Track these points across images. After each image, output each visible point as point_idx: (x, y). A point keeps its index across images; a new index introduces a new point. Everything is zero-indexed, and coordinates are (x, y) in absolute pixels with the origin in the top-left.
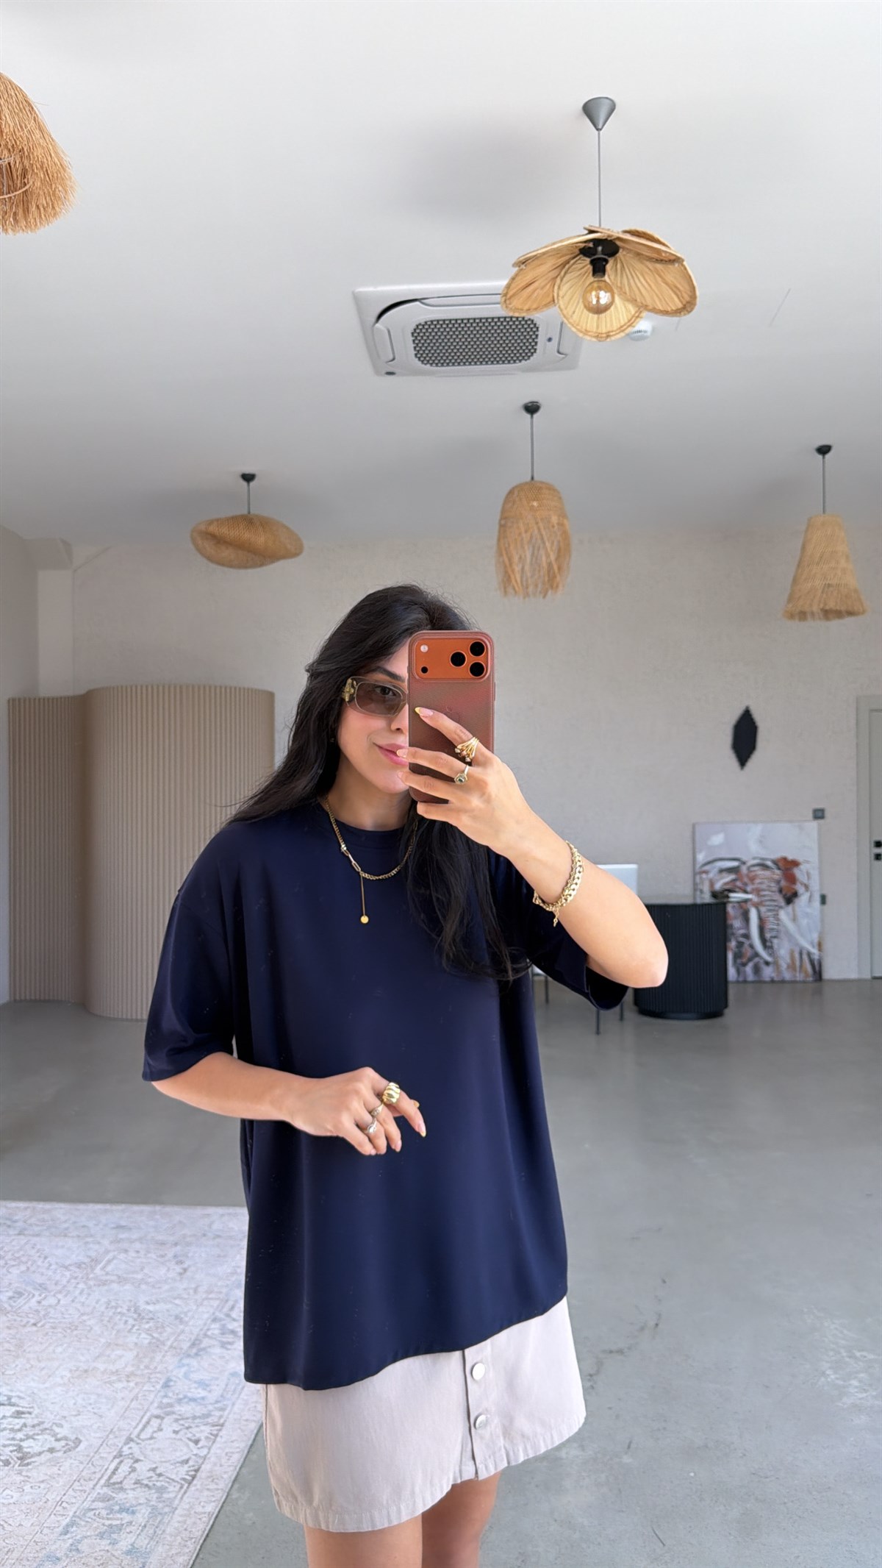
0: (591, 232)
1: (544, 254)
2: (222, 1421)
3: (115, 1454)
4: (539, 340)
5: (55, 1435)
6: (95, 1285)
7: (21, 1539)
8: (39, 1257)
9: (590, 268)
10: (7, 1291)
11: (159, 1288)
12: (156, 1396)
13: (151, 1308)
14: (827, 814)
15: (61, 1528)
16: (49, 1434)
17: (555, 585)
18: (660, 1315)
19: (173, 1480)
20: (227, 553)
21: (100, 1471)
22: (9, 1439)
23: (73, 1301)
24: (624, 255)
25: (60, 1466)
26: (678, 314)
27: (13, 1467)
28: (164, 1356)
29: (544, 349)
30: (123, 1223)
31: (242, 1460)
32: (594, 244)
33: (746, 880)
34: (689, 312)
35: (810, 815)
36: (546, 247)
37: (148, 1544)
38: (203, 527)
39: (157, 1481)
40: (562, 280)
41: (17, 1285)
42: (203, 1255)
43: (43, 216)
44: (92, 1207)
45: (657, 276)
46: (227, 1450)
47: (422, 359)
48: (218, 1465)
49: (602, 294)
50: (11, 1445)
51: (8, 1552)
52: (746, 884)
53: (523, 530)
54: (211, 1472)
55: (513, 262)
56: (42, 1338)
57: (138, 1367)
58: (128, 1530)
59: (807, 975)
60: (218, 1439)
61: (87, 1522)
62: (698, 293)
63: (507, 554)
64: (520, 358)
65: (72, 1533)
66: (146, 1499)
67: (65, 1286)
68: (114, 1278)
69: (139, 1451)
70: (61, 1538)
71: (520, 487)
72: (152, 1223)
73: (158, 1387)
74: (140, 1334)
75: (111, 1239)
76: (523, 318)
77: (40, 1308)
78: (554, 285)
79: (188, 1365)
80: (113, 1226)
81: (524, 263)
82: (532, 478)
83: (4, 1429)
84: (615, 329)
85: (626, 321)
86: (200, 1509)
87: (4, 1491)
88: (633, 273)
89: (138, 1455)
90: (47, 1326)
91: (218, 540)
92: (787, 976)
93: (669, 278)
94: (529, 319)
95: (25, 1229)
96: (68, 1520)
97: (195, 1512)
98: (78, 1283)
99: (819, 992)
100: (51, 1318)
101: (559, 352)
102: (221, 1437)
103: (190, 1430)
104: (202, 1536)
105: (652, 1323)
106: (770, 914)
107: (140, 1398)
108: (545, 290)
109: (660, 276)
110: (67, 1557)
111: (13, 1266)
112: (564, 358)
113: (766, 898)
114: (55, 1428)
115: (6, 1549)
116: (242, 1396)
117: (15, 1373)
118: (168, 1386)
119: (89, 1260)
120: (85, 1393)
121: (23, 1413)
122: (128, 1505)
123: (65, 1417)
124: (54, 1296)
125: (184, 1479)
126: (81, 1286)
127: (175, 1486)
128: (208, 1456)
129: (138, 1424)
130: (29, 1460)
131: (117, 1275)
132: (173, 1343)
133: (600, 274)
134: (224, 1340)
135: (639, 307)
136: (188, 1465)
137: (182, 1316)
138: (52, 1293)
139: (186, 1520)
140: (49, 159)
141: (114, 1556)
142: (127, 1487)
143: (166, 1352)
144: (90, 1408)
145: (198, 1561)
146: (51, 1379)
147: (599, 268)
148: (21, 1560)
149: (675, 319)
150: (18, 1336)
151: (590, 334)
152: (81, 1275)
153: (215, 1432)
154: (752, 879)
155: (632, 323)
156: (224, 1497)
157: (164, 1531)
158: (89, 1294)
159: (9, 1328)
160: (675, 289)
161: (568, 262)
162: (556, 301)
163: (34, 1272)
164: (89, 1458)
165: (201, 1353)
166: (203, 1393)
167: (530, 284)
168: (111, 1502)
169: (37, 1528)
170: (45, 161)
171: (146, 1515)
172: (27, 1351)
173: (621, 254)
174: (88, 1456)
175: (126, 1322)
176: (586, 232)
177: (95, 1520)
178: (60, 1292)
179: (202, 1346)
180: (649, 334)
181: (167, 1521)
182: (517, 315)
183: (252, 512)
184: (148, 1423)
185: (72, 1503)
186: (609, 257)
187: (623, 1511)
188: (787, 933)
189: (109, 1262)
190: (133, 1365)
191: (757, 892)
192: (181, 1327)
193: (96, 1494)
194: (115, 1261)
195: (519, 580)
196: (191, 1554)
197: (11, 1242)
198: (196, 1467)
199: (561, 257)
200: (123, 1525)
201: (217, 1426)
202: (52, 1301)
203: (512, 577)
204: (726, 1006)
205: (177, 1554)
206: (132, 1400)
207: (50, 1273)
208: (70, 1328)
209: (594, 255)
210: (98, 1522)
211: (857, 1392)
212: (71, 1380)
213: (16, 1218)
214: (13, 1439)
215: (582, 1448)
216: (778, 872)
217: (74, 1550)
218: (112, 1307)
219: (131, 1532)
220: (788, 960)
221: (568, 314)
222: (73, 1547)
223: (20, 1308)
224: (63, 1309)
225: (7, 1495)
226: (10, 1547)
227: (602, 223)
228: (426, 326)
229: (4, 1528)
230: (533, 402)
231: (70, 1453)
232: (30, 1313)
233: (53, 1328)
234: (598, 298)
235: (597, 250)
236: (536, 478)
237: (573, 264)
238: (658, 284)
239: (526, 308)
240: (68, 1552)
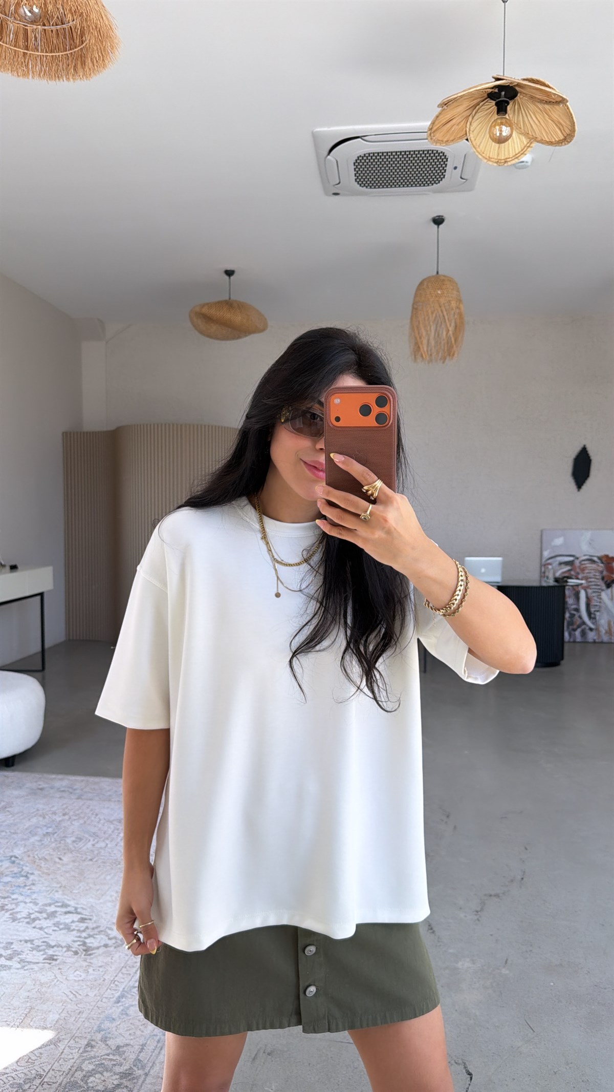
0: (498, 79)
1: (461, 97)
4: (447, 168)
5: (108, 935)
7: (88, 1004)
8: (92, 814)
9: (496, 108)
10: (71, 837)
15: (115, 999)
16: (104, 934)
17: (452, 354)
18: (524, 872)
20: (214, 328)
22: (77, 937)
23: (116, 845)
24: (520, 98)
25: (112, 957)
26: (560, 144)
27: (81, 956)
29: (451, 175)
32: (499, 90)
33: (579, 570)
34: (569, 142)
36: (463, 91)
38: (197, 309)
40: (473, 118)
41: (77, 833)
43: (96, 67)
45: (545, 115)
47: (360, 183)
49: (504, 128)
50: (78, 941)
51: (80, 1013)
52: (579, 573)
53: (430, 311)
55: (439, 103)
56: (97, 870)
61: (133, 995)
62: (576, 127)
63: (417, 328)
64: (433, 182)
65: (123, 1002)
67: (110, 835)
70: (116, 1005)
71: (428, 279)
76: (437, 151)
77: (94, 849)
78: (467, 121)
81: (446, 104)
82: (438, 273)
83: (74, 930)
84: (511, 157)
85: (520, 150)
87: (75, 971)
88: (525, 109)
90: (100, 861)
91: (208, 319)
92: (606, 638)
93: (555, 116)
94: (442, 152)
95: (82, 795)
96: (119, 994)
98: (119, 833)
100: (102, 856)
101: (461, 178)
105: (519, 877)
106: (594, 594)
108: (460, 126)
109: (548, 114)
111: (75, 820)
112: (465, 182)
113: (594, 582)
114: (107, 930)
115: (78, 1011)
117: (79, 892)
121: (86, 919)
124: (104, 841)
130: (91, 952)
133: (503, 112)
135: (530, 139)
140: (102, 22)
146: (104, 897)
147: (502, 109)
148: (89, 1019)
150: (80, 867)
151: (492, 160)
154: (583, 570)
155: (525, 151)
159: (74, 861)
160: (558, 124)
161: (478, 104)
162: (468, 134)
163: (89, 824)
167: (448, 122)
169: (99, 998)
170: (98, 22)
172: (87, 877)
173: (518, 97)
176: (494, 80)
178: (107, 839)
180: (529, 164)
183: (232, 298)
185: (122, 982)
186: (510, 100)
187: (503, 1007)
188: (606, 607)
191: (586, 579)
195: (425, 349)
197: (73, 803)
199: (474, 100)
202: (102, 844)
203: (421, 347)
204: (563, 658)
207: (100, 826)
208: (115, 863)
209: (500, 98)
213: (75, 787)
214: (80, 937)
215: (476, 962)
216: (602, 565)
220: (607, 628)
221: (476, 144)
222: (124, 1012)
223: (80, 848)
224: (110, 850)
225: (78, 975)
226: (81, 1009)
227: (505, 73)
228: (365, 158)
229: (76, 997)
230: (439, 216)
231: (119, 948)
232: (87, 852)
233: (104, 863)
234: (501, 131)
235: (500, 94)
236: (440, 273)
237: (482, 106)
238: (546, 120)
239: (445, 140)
240: (120, 1015)
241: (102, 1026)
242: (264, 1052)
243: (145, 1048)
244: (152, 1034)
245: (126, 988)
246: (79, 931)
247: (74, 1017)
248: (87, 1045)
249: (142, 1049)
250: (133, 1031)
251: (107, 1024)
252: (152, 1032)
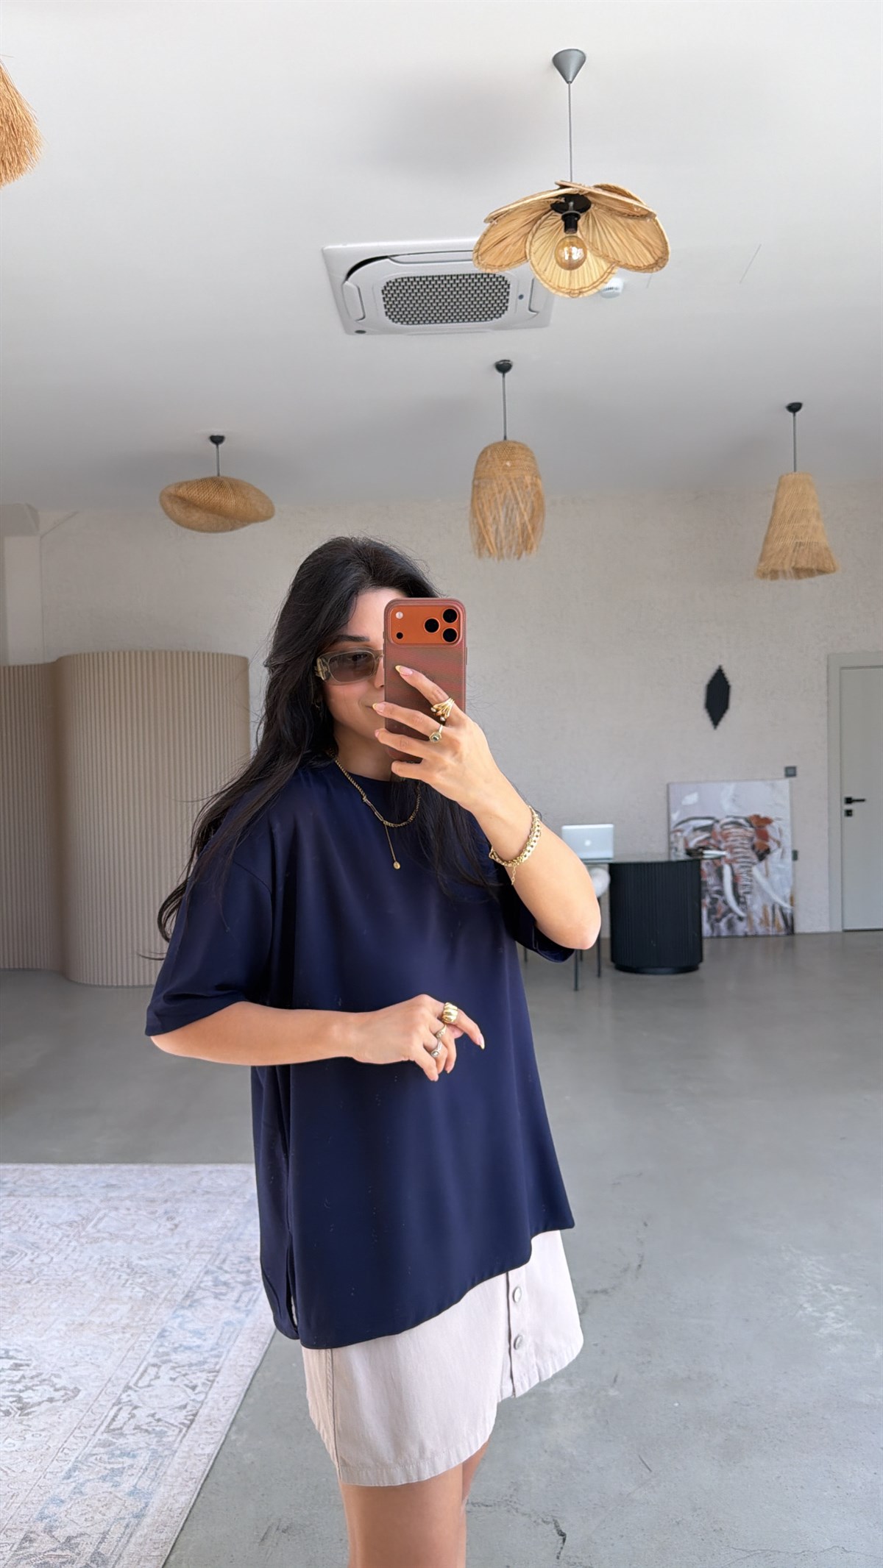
0: (563, 187)
1: (516, 209)
2: (218, 1367)
3: (113, 1401)
4: (510, 297)
5: (53, 1386)
6: (87, 1243)
7: (25, 1484)
8: (31, 1216)
9: (563, 223)
11: (152, 1244)
12: (152, 1346)
13: (143, 1263)
14: (799, 772)
15: (63, 1474)
16: (48, 1385)
17: (529, 546)
18: (642, 1257)
19: (172, 1425)
20: (196, 516)
21: (100, 1418)
22: (8, 1391)
23: (66, 1259)
24: (594, 211)
25: (60, 1415)
26: (651, 270)
27: (14, 1416)
28: (158, 1309)
29: (516, 306)
30: (113, 1182)
31: (239, 1403)
32: (565, 200)
33: (719, 838)
34: (661, 268)
35: (783, 773)
36: (518, 202)
37: (150, 1485)
38: (172, 491)
39: (156, 1426)
40: (533, 237)
41: (9, 1244)
42: (194, 1210)
43: (8, 172)
44: (80, 1167)
45: (628, 232)
46: (223, 1395)
47: (393, 317)
48: (215, 1409)
49: (574, 250)
50: (11, 1396)
51: (13, 1496)
52: (720, 842)
53: (496, 490)
54: (209, 1416)
55: (485, 218)
56: (37, 1295)
57: (134, 1319)
58: (129, 1473)
59: (779, 930)
60: (215, 1384)
61: (90, 1466)
62: (670, 249)
63: (481, 514)
64: (492, 316)
65: (75, 1477)
66: (146, 1443)
67: (56, 1245)
68: (105, 1235)
69: (137, 1398)
70: (65, 1481)
71: (493, 448)
72: (141, 1181)
73: (154, 1337)
74: (133, 1288)
75: (102, 1198)
76: (494, 275)
77: (33, 1266)
78: (526, 241)
79: (182, 1316)
80: (104, 1185)
81: (496, 219)
82: (505, 438)
83: (4, 1381)
84: (587, 285)
85: (599, 277)
86: (200, 1452)
87: (6, 1439)
88: (604, 228)
89: (136, 1402)
90: (41, 1283)
91: (188, 503)
92: (760, 930)
93: (641, 234)
94: (501, 276)
95: (14, 1191)
96: (71, 1463)
97: (195, 1454)
98: (70, 1242)
99: (791, 945)
100: (44, 1275)
101: (530, 310)
102: (218, 1382)
103: (187, 1377)
104: (202, 1476)
105: (635, 1265)
106: (742, 870)
107: (136, 1348)
108: (517, 246)
109: (632, 232)
110: (71, 1499)
111: (5, 1226)
112: (536, 316)
113: (740, 855)
114: (53, 1379)
115: (11, 1494)
116: (237, 1343)
117: (11, 1328)
118: (163, 1336)
119: (80, 1218)
120: (81, 1345)
121: (21, 1365)
122: (129, 1449)
123: (62, 1368)
124: (47, 1254)
125: (183, 1424)
126: (74, 1243)
127: (174, 1431)
128: (206, 1401)
129: (135, 1373)
130: (29, 1410)
131: (108, 1232)
132: (167, 1295)
133: (571, 229)
134: (217, 1291)
135: (612, 263)
136: (186, 1410)
137: (175, 1269)
138: (44, 1252)
139: (186, 1462)
140: (15, 113)
141: (117, 1497)
142: (127, 1432)
143: (161, 1304)
144: (87, 1359)
145: (200, 1499)
146: (47, 1332)
147: (570, 224)
148: (26, 1503)
149: (647, 275)
150: (13, 1293)
151: (563, 290)
152: (72, 1234)
153: (211, 1378)
154: (726, 837)
155: (604, 280)
156: (223, 1439)
157: (165, 1473)
158: (81, 1252)
160: (646, 244)
161: (539, 218)
162: (528, 257)
163: (26, 1231)
164: (88, 1407)
165: (195, 1304)
166: (198, 1342)
167: (500, 242)
168: (112, 1447)
169: (40, 1473)
170: (10, 114)
171: (147, 1458)
172: (23, 1307)
173: (592, 209)
174: (87, 1404)
175: (119, 1277)
176: (558, 187)
177: (96, 1465)
178: (53, 1250)
179: (196, 1297)
180: (620, 291)
181: (167, 1463)
182: (489, 271)
183: (221, 474)
184: (145, 1371)
185: (74, 1449)
186: (581, 212)
187: (610, 1441)
188: (760, 887)
189: (100, 1219)
190: (128, 1318)
191: (731, 849)
192: (175, 1280)
193: (97, 1439)
194: (106, 1219)
195: (493, 542)
196: (192, 1493)
198: (194, 1412)
199: (533, 212)
200: (124, 1468)
201: (213, 1372)
202: (45, 1259)
203: (486, 536)
204: (701, 960)
205: (178, 1494)
206: (129, 1350)
207: (42, 1232)
208: (64, 1285)
209: (566, 210)
210: (100, 1466)
211: (833, 1323)
212: (68, 1333)
213: (5, 1179)
214: (12, 1390)
215: (570, 1383)
216: (751, 829)
217: (78, 1493)
218: (105, 1264)
219: (133, 1475)
220: (761, 915)
221: (540, 270)
222: (77, 1490)
223: (13, 1266)
224: (56, 1267)
225: (9, 1444)
226: (14, 1491)
227: (573, 179)
228: (397, 284)
229: (7, 1475)
230: (505, 361)
231: (69, 1402)
232: (24, 1271)
233: (47, 1285)
234: (570, 254)
235: (568, 206)
236: (509, 438)
237: (545, 220)
238: (630, 239)
239: (498, 264)
240: (72, 1495)
241: (46, 1512)
242: (278, 1529)
243: (107, 1536)
244: (118, 1517)
245: (81, 1456)
246: (11, 1382)
247: (5, 1503)
248: (24, 1539)
249: (104, 1538)
250: (90, 1516)
251: (53, 1509)
252: (118, 1515)
